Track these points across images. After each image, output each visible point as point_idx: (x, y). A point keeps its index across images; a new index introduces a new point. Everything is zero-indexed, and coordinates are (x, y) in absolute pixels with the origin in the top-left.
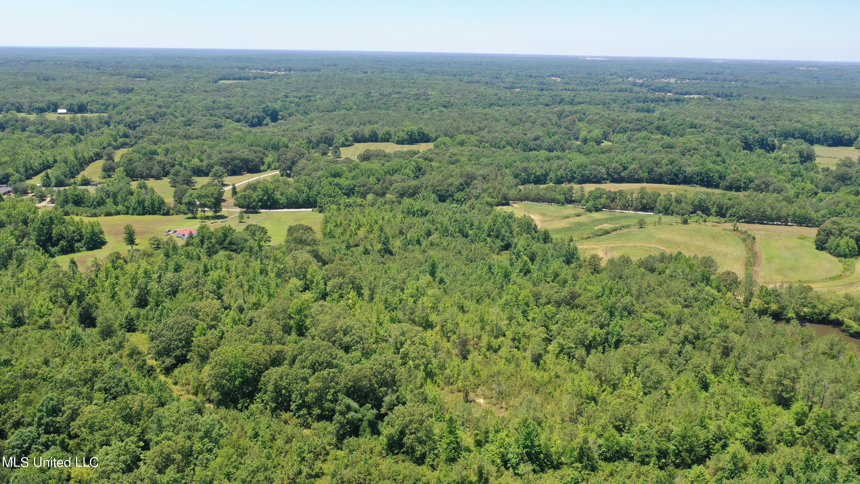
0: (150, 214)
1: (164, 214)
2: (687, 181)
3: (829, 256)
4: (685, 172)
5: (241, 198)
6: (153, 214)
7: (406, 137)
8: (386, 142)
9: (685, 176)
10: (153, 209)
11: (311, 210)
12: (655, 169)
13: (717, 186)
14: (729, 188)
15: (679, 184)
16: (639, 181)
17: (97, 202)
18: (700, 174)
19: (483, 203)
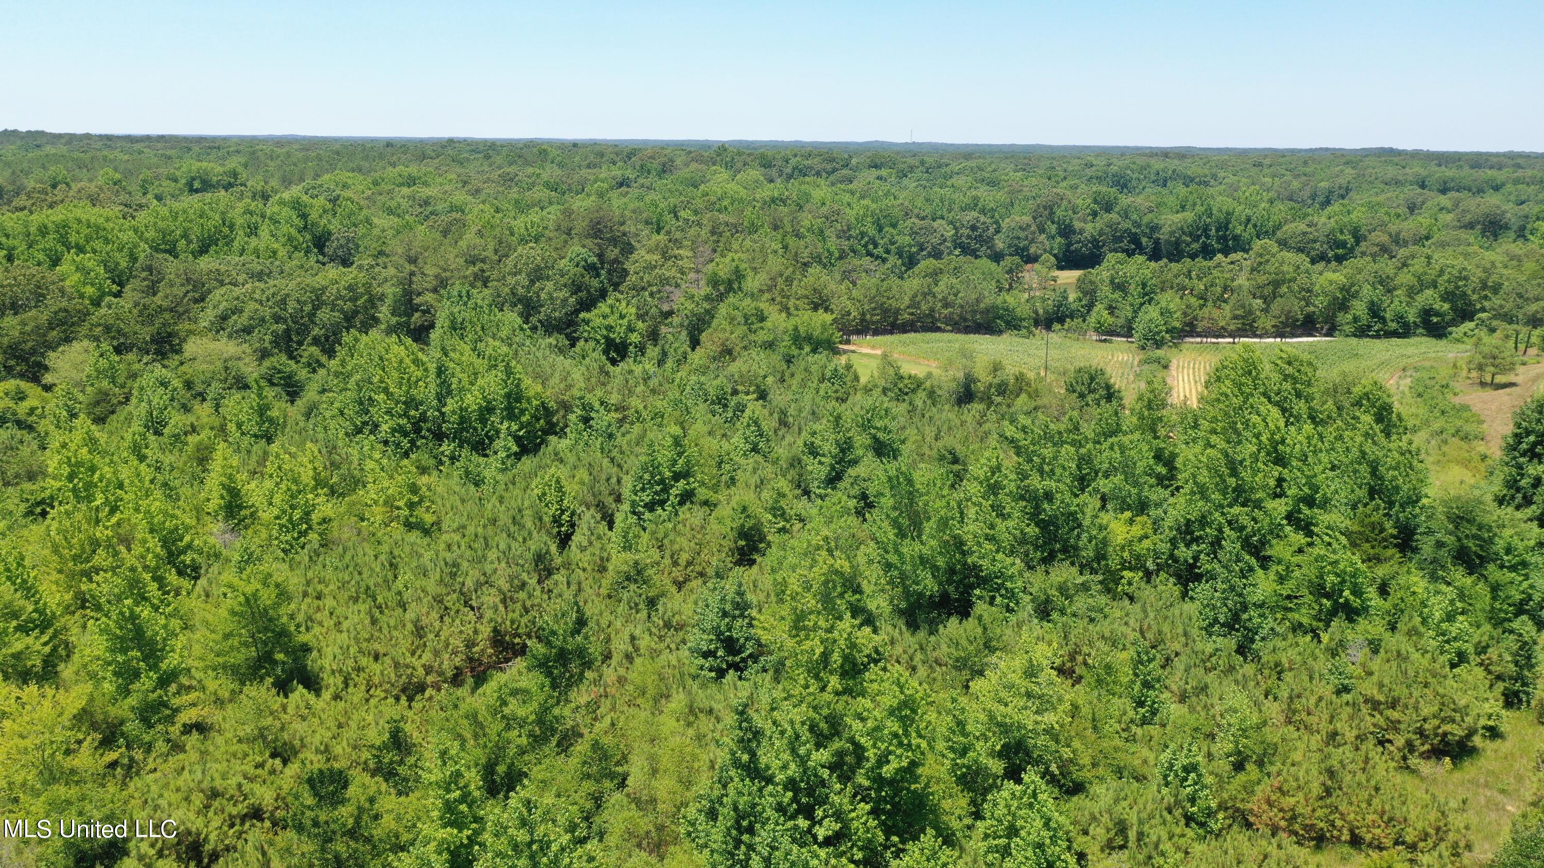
19: (770, 345)
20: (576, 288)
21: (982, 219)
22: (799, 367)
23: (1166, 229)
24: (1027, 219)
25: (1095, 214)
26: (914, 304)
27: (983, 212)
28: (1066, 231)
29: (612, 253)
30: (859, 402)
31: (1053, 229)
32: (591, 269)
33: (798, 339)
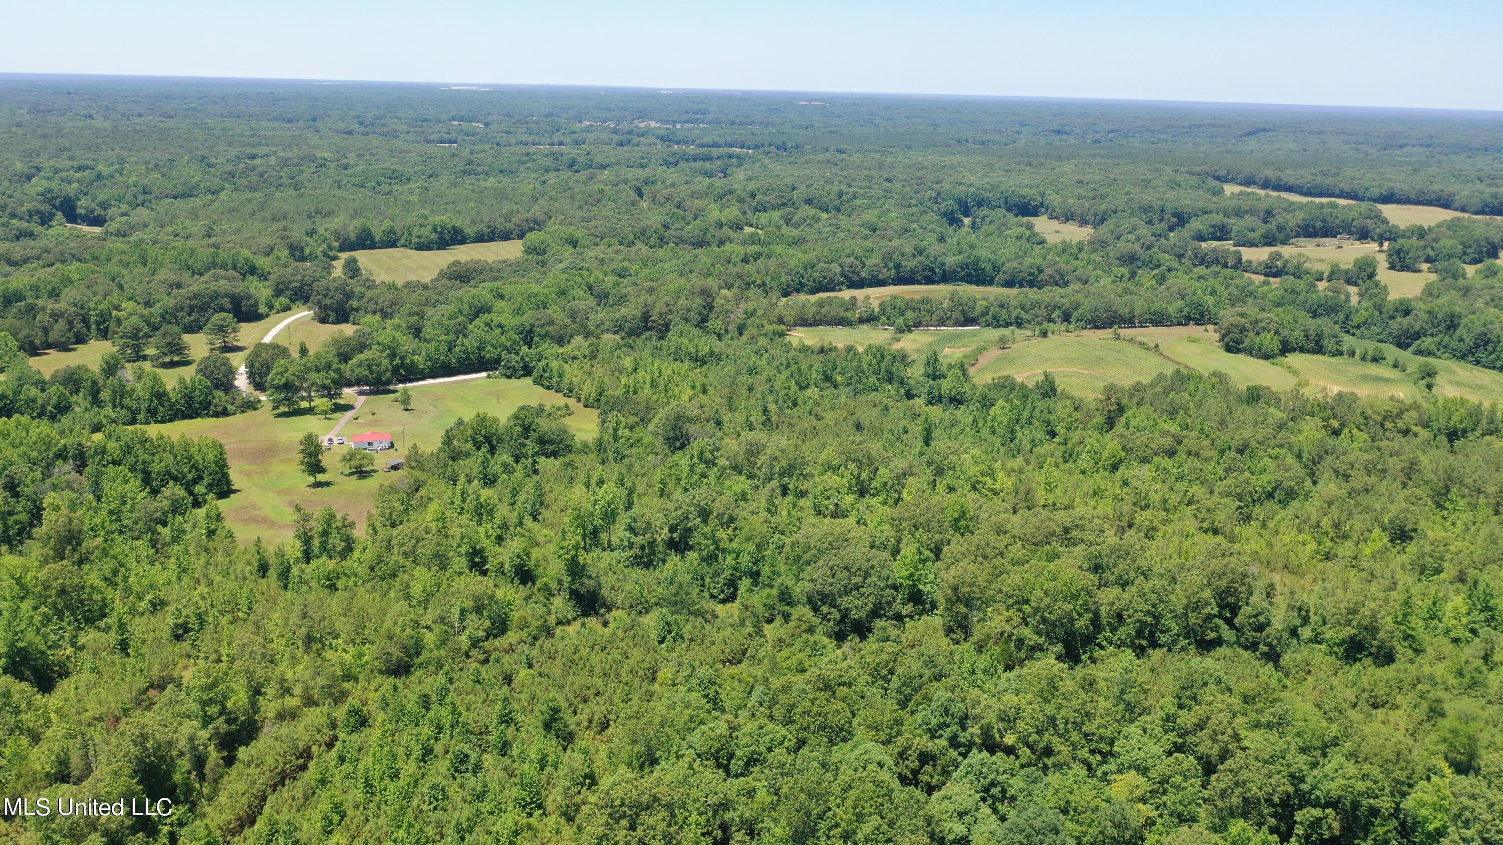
0: (185, 417)
1: (217, 415)
2: (946, 277)
3: (1250, 359)
4: (943, 264)
5: (360, 366)
6: (191, 417)
7: (434, 236)
8: (391, 247)
9: (944, 271)
10: (190, 406)
11: (484, 374)
12: (903, 263)
13: (991, 283)
14: (1009, 284)
15: (938, 283)
16: (882, 283)
17: (57, 406)
18: (964, 266)
19: (765, 335)
20: (700, 314)
21: (855, 262)
22: (775, 342)
23: (947, 265)
24: (878, 261)
25: (914, 256)
26: (814, 317)
27: (856, 258)
28: (898, 267)
29: (709, 300)
30: (793, 353)
31: (891, 265)
32: (704, 307)
33: (774, 334)
